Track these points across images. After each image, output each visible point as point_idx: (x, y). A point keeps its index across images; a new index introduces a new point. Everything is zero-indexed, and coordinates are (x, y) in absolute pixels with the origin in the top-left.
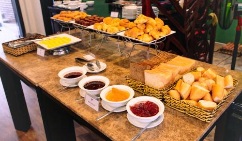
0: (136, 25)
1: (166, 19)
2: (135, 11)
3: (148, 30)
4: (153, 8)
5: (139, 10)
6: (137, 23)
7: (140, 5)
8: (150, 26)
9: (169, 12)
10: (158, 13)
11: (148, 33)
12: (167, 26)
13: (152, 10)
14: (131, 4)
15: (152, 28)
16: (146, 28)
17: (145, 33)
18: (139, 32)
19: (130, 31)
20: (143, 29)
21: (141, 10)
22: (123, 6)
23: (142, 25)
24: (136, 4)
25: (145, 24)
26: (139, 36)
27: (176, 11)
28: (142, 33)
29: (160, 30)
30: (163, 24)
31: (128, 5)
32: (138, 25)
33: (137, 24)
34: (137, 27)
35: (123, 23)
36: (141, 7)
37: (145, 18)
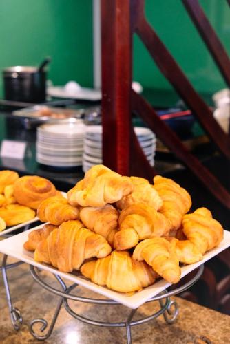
0: (73, 212)
1: (178, 166)
2: (78, 140)
3: (129, 239)
4: (139, 131)
5: (91, 136)
6: (82, 203)
7: (93, 123)
8: (136, 217)
9: (187, 144)
10: (154, 148)
11: (131, 251)
12: (203, 213)
13: (134, 138)
14: (68, 116)
15: (145, 230)
16: (117, 227)
17: (113, 249)
18: (89, 243)
19: (52, 237)
20: (106, 229)
21: (100, 138)
22: (40, 124)
23: (102, 210)
24: (83, 117)
25: (117, 206)
26: (86, 261)
27: (206, 139)
28: (102, 249)
29: (180, 234)
30: (189, 203)
31: (55, 123)
32: (85, 214)
33: (79, 207)
34: (78, 219)
35: (27, 191)
36: (98, 129)
37: (113, 183)
